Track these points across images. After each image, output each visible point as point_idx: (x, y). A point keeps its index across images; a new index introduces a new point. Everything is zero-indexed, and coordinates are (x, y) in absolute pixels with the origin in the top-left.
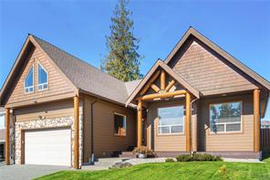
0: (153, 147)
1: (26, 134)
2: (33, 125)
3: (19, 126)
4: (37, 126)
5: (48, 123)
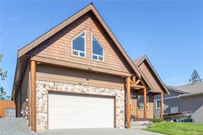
2: (70, 88)
3: (44, 86)
4: (76, 91)
5: (91, 91)
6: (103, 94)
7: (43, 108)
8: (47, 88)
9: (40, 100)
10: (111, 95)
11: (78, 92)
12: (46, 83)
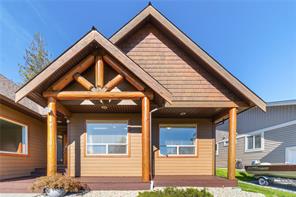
0: (78, 175)
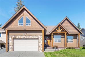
1: (14, 40)
2: (20, 37)
3: (12, 37)
4: (22, 38)
5: (28, 37)
6: (33, 38)
7: (11, 44)
8: (13, 38)
9: (11, 42)
10: (36, 38)
11: (23, 38)
12: (12, 36)
